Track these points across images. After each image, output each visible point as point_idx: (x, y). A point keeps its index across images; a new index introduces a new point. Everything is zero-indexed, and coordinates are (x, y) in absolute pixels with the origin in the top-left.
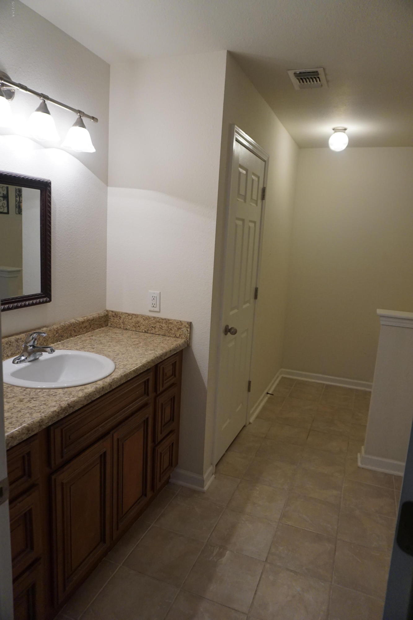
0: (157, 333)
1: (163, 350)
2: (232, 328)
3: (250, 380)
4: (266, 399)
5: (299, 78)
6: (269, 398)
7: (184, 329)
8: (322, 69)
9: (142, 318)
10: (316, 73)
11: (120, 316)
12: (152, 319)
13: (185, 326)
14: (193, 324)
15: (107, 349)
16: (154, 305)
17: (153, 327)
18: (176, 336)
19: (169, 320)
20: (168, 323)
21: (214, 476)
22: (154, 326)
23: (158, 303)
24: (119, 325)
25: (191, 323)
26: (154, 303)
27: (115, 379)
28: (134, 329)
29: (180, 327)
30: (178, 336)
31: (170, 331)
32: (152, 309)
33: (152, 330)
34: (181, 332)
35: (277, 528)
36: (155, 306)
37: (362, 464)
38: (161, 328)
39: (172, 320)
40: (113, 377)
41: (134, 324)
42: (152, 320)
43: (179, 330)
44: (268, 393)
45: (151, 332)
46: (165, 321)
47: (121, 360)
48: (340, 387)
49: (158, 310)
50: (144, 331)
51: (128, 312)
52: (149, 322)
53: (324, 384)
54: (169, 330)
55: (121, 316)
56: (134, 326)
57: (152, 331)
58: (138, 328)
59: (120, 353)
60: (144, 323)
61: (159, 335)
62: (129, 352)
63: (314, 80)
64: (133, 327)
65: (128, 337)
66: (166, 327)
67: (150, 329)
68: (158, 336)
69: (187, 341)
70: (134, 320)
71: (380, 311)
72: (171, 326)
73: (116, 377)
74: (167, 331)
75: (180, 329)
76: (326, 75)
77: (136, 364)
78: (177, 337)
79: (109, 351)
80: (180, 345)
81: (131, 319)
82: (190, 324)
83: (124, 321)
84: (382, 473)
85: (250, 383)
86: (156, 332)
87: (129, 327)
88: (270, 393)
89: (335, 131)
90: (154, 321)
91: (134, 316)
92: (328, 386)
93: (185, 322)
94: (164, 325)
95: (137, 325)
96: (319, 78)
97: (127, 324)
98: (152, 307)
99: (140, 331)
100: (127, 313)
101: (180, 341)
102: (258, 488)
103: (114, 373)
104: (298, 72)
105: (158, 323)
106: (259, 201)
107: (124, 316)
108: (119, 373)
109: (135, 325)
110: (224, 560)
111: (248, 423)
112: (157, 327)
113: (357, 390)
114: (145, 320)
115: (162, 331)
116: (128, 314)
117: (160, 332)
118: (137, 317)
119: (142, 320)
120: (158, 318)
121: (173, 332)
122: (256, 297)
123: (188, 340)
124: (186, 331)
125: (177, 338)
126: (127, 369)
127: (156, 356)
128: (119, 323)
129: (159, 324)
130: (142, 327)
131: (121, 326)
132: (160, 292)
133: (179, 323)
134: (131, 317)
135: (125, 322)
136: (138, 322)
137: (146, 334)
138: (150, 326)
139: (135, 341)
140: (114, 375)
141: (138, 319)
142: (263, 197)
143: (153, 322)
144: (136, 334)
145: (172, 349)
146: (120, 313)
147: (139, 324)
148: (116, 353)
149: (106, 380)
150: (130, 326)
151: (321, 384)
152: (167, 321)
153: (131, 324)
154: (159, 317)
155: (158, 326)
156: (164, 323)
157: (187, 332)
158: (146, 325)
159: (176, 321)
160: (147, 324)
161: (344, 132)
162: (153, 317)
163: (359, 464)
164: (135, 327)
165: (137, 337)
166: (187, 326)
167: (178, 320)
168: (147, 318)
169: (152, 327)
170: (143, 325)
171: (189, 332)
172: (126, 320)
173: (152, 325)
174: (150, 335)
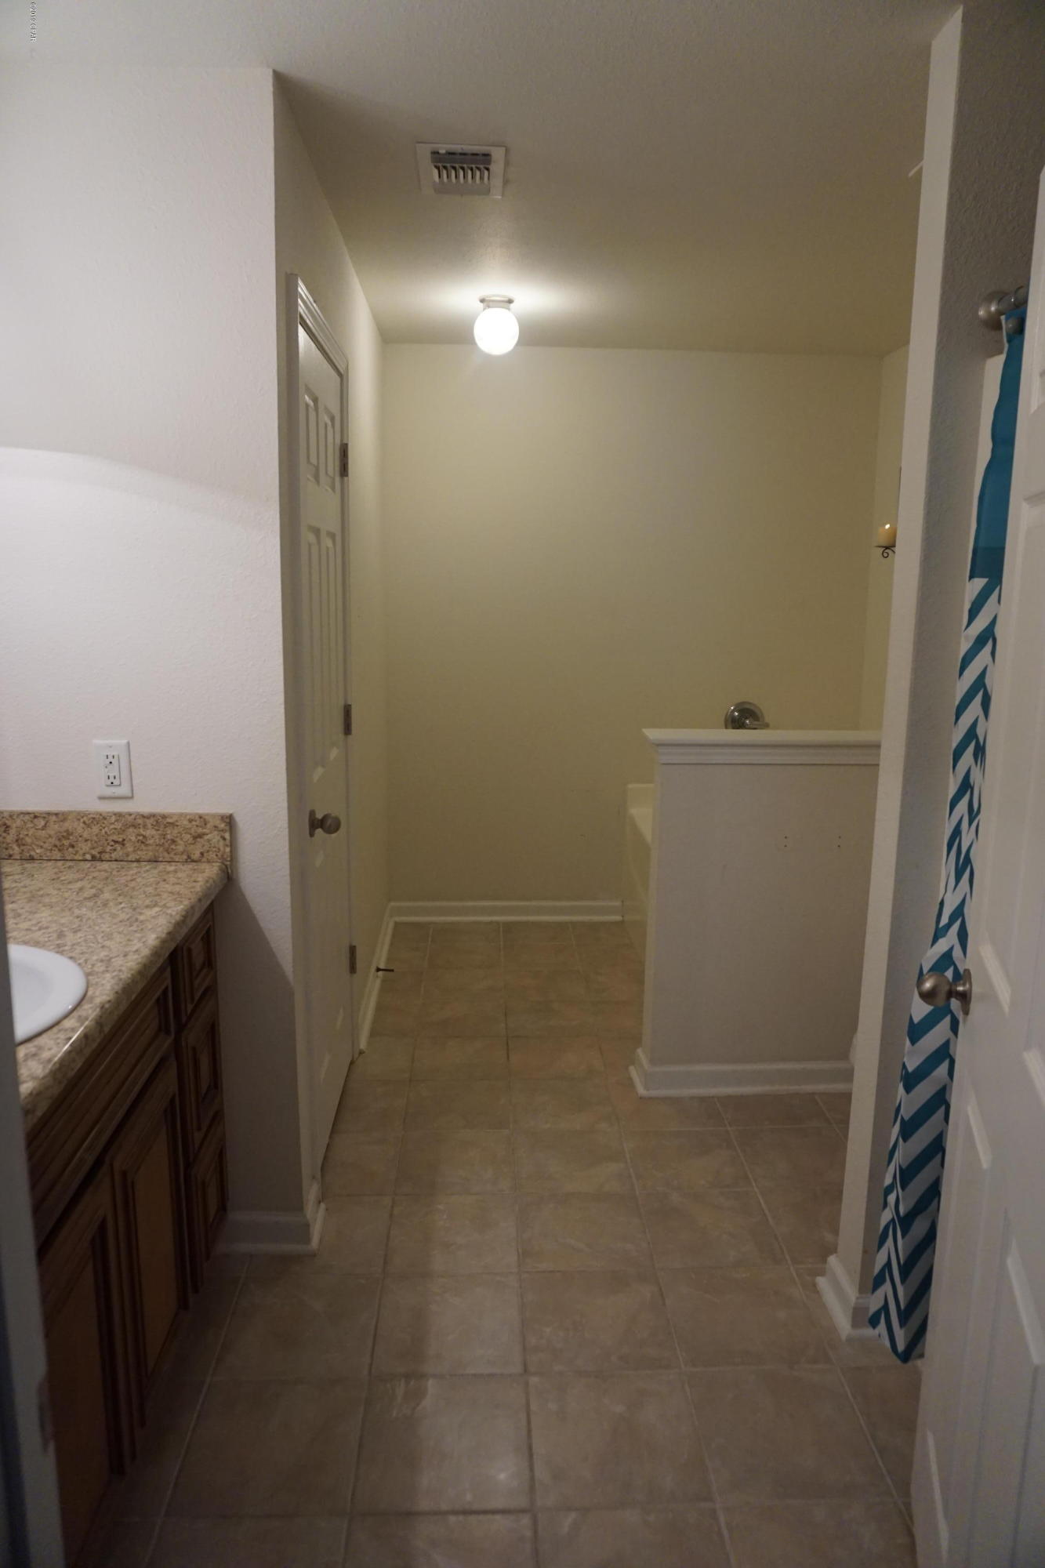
0: (132, 857)
1: (181, 902)
2: (325, 817)
3: (354, 944)
4: (378, 982)
5: (440, 165)
6: (384, 981)
7: (214, 837)
8: (504, 148)
9: (79, 820)
10: (486, 158)
11: (5, 824)
12: (113, 819)
13: (215, 827)
14: (238, 818)
15: (16, 924)
16: (112, 780)
17: (116, 842)
18: (189, 857)
19: (164, 817)
20: (162, 826)
21: (323, 1206)
22: (121, 840)
23: (125, 774)
24: (7, 849)
25: (231, 817)
26: (112, 775)
27: (107, 1006)
28: (57, 855)
29: (200, 830)
30: (196, 855)
31: (169, 846)
32: (110, 791)
33: (115, 850)
34: (203, 846)
35: (521, 1287)
36: (116, 782)
37: (648, 1090)
38: (142, 842)
39: (174, 814)
40: (98, 1001)
41: (53, 841)
42: (113, 824)
43: (198, 840)
44: (378, 970)
45: (113, 855)
46: (152, 820)
47: (84, 949)
48: (534, 923)
49: (130, 795)
50: (88, 857)
51: (30, 809)
52: (103, 831)
53: (498, 923)
54: (167, 845)
55: (9, 823)
56: (56, 846)
57: (115, 853)
58: (70, 849)
59: (65, 929)
60: (86, 835)
61: (138, 861)
62: (90, 922)
63: (478, 173)
64: (51, 850)
65: (53, 880)
66: (157, 837)
67: (109, 848)
68: (135, 864)
69: (226, 866)
70: (54, 828)
71: (653, 734)
72: (171, 833)
73: (105, 998)
74: (161, 849)
75: (200, 836)
76: (507, 164)
77: (137, 951)
78: (193, 861)
79: (27, 930)
80: (214, 882)
81: (44, 828)
82: (229, 821)
83: (21, 836)
84: (692, 1098)
85: (352, 950)
86: (128, 855)
87: (38, 851)
88: (382, 966)
89: (485, 304)
90: (118, 826)
91: (54, 818)
92: (509, 927)
93: (214, 816)
94: (149, 833)
95: (66, 843)
96: (488, 169)
97: (33, 843)
98: (107, 786)
99: (76, 858)
100: (29, 813)
101: (209, 872)
102: (441, 1207)
103: (90, 989)
104: (442, 151)
105: (131, 830)
106: (338, 479)
107: (19, 822)
108: (108, 987)
109: (58, 843)
110: (427, 1402)
111: (356, 1056)
112: (130, 840)
113: (574, 924)
114: (89, 826)
115: (147, 850)
116: (32, 816)
117: (141, 854)
118: (64, 820)
119: (79, 828)
120: (130, 815)
121: (181, 848)
122: (347, 729)
123: (228, 863)
124: (218, 841)
125: (194, 864)
126: (120, 971)
127: (173, 921)
128: (4, 845)
129: (135, 830)
130: (84, 847)
131: (11, 853)
132: (128, 743)
133: (196, 821)
134: (43, 823)
135: (23, 839)
136: (69, 833)
137: (98, 864)
138: (107, 840)
139: (81, 889)
140: (97, 993)
141: (67, 825)
142: (344, 470)
143: (115, 829)
144: (70, 867)
145: (200, 894)
146: (6, 815)
147: (71, 838)
148: (50, 930)
149: (82, 1012)
150: (42, 847)
151: (491, 923)
152: (160, 821)
153: (44, 843)
154: (131, 810)
155: (133, 838)
156: (149, 826)
157: (222, 843)
158: (95, 838)
159: (188, 817)
160: (97, 835)
161: (509, 309)
162: (115, 814)
163: (641, 1091)
164: (59, 850)
165: (77, 876)
166: (222, 826)
167: (190, 814)
168: (98, 819)
169: (113, 841)
170: (86, 840)
171: (228, 842)
172: (26, 833)
173: (115, 838)
174: (114, 865)
